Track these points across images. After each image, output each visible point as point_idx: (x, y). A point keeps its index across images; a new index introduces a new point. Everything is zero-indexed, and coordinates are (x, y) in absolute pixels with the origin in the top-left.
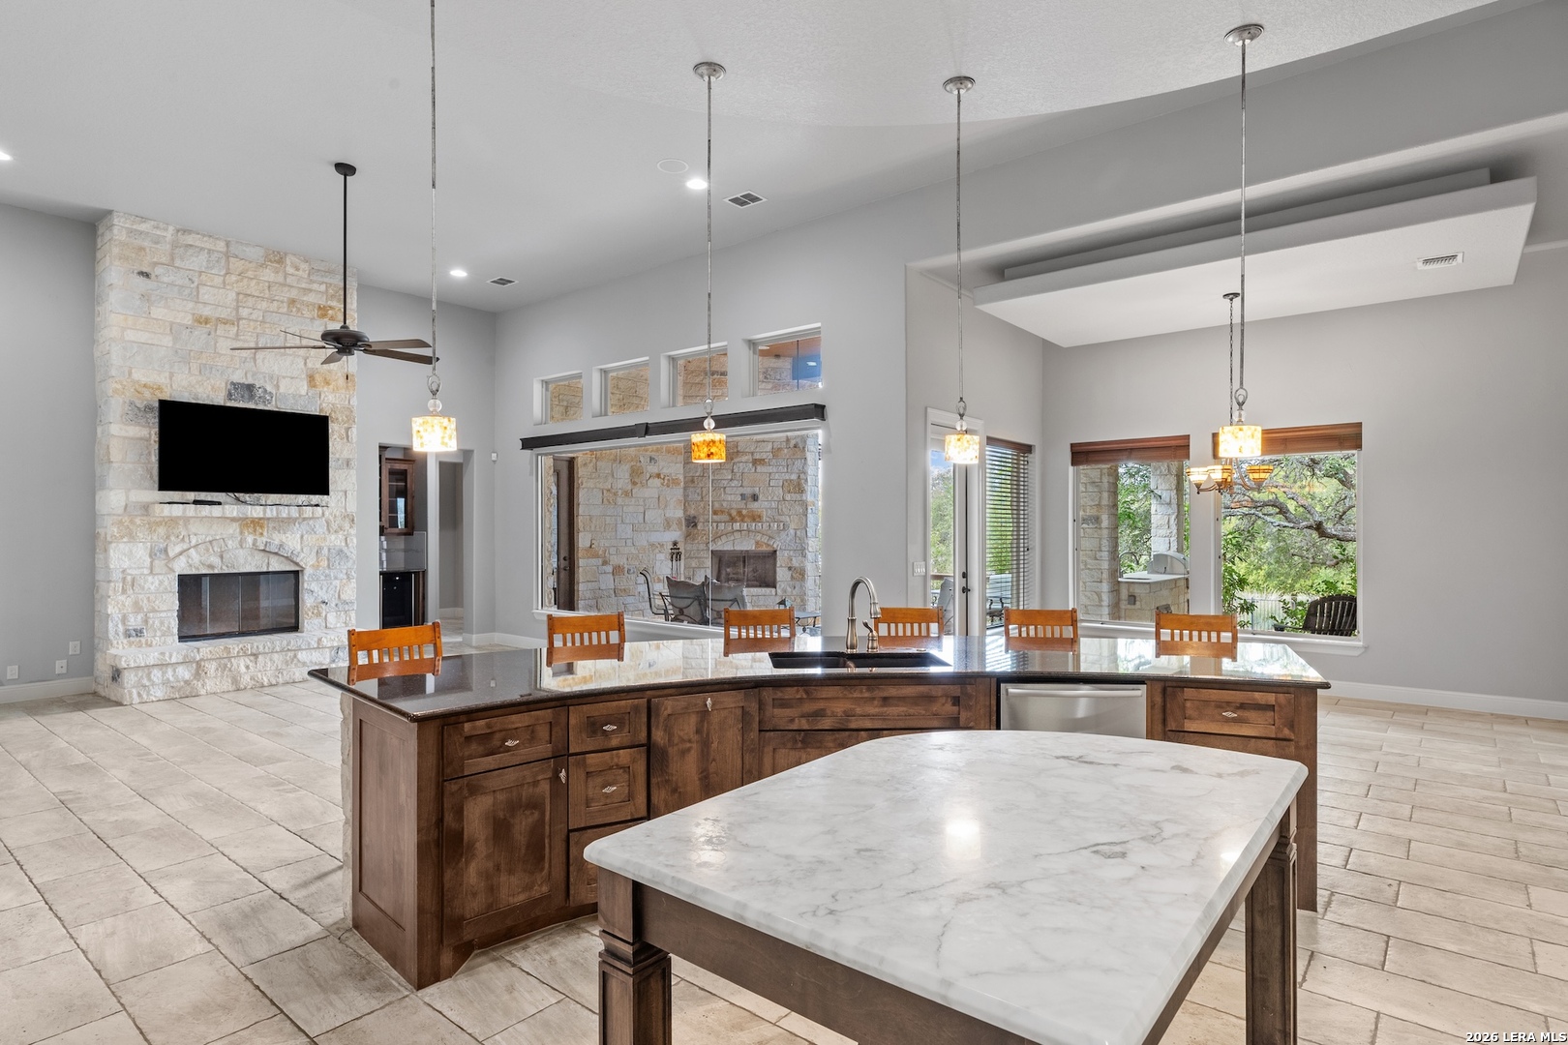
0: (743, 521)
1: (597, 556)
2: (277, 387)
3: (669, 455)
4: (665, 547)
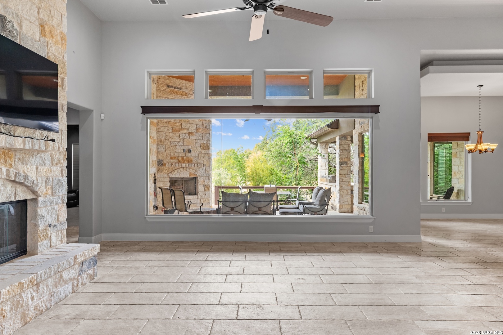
0: (184, 163)
2: (21, 27)
3: (153, 126)
4: (152, 176)
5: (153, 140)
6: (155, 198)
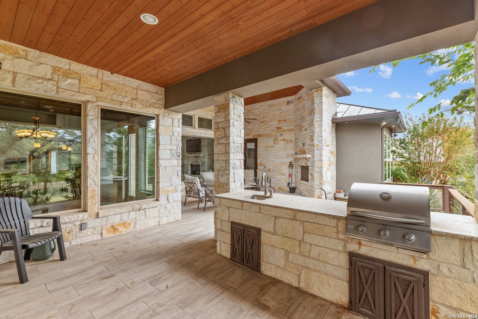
0: (303, 154)
3: (288, 132)
4: (286, 163)
5: (288, 141)
6: (290, 178)
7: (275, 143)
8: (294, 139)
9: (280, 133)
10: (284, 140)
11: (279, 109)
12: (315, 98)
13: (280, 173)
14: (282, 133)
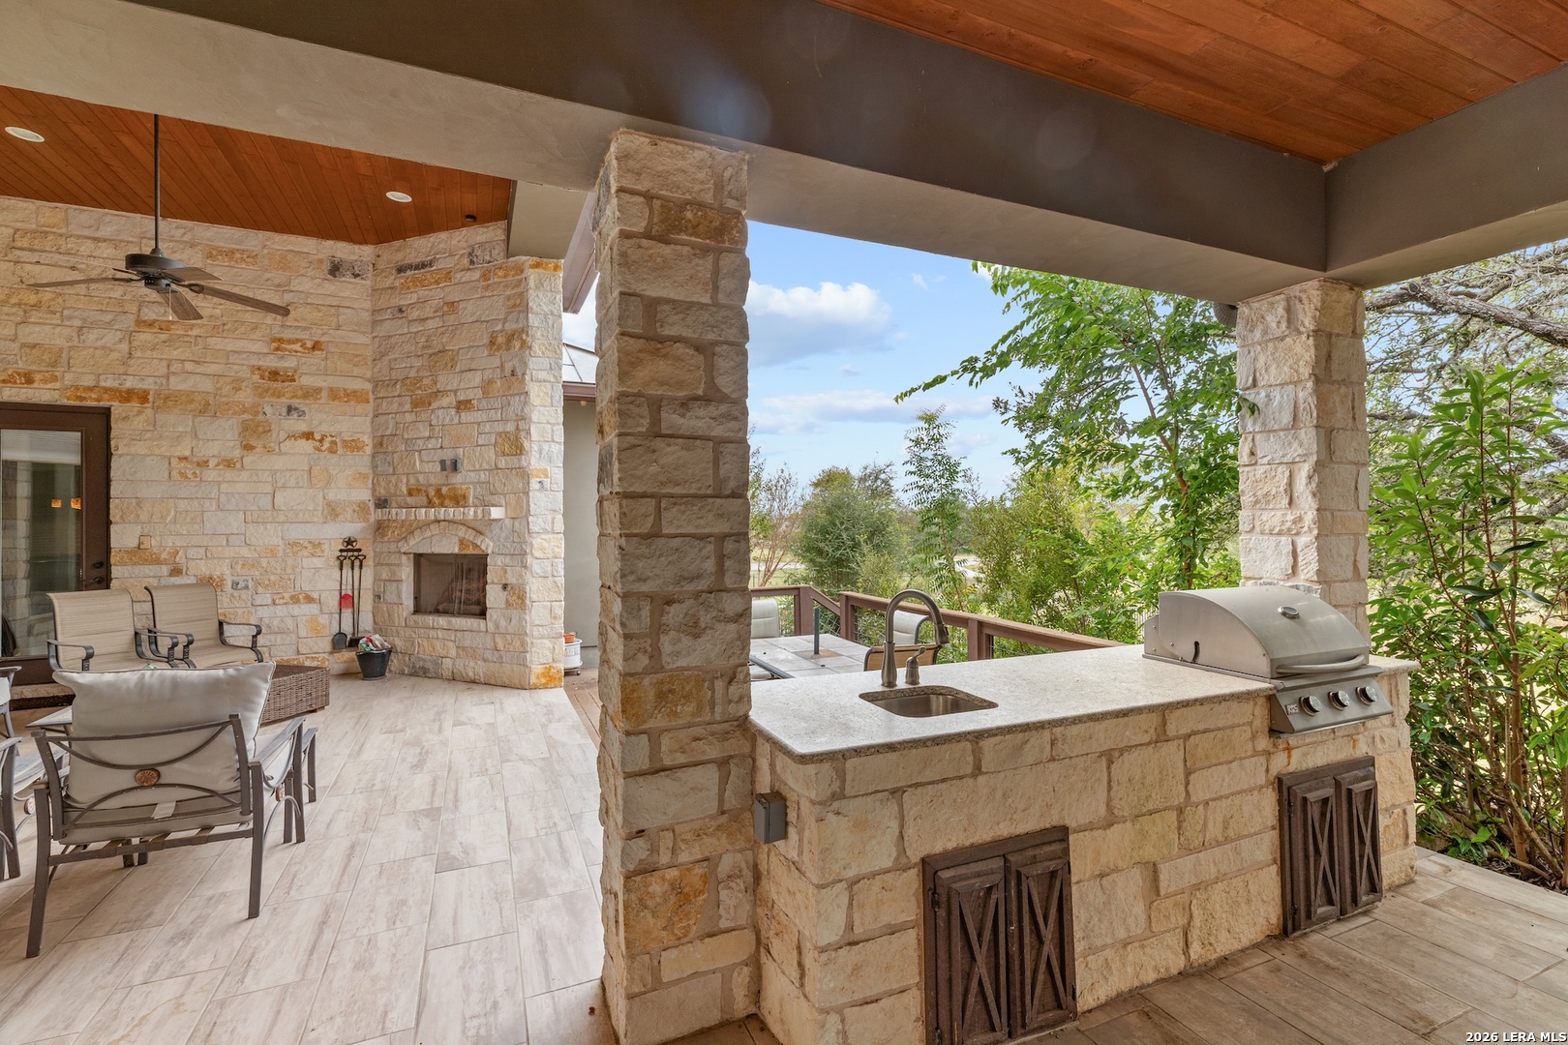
0: (442, 505)
1: (158, 561)
3: (336, 402)
4: (326, 547)
5: (334, 443)
6: (347, 614)
7: (248, 448)
8: (367, 439)
9: (283, 400)
10: (308, 436)
11: (279, 286)
12: (531, 291)
13: (286, 595)
14: (295, 402)
